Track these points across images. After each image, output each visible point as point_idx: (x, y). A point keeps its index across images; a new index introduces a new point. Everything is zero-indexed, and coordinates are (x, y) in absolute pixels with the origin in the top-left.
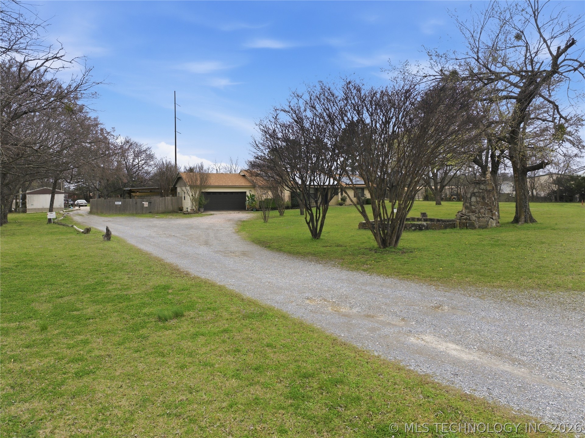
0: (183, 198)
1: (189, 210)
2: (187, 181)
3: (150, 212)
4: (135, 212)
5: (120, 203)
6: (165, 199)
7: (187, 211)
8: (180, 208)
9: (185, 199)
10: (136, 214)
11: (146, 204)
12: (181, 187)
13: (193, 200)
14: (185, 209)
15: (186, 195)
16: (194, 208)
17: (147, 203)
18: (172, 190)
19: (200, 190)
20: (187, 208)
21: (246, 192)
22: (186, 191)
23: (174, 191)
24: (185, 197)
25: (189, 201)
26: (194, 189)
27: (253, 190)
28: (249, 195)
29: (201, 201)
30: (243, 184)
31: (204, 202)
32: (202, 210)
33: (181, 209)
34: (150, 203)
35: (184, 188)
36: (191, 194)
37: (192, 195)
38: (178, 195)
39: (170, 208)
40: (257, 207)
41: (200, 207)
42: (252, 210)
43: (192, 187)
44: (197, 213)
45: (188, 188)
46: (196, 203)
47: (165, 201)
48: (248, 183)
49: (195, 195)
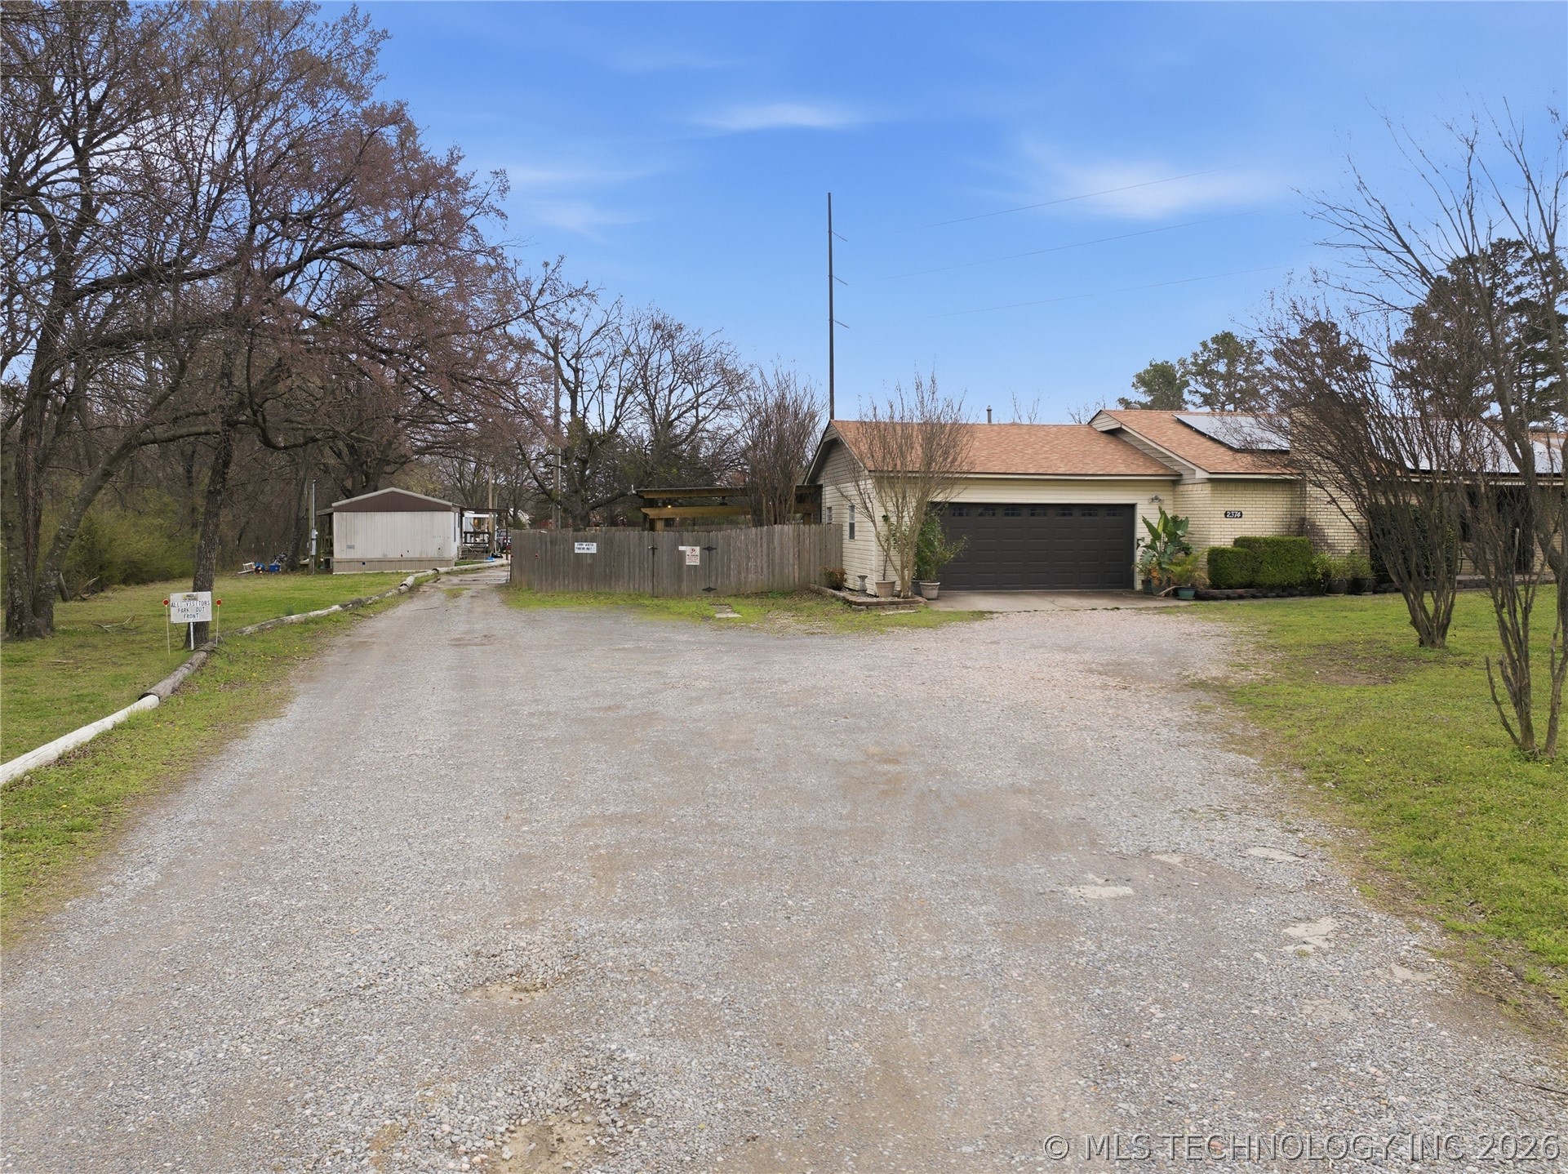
0: (847, 529)
1: (871, 588)
2: (864, 448)
3: (709, 590)
4: (648, 588)
5: (593, 548)
6: (771, 536)
7: (863, 591)
8: (831, 574)
9: (852, 535)
10: (654, 596)
11: (692, 555)
12: (836, 483)
13: (892, 538)
14: (852, 581)
15: (858, 517)
16: (893, 576)
17: (697, 549)
18: (800, 499)
19: (925, 494)
20: (863, 578)
21: (1132, 507)
22: (857, 501)
23: (809, 502)
24: (852, 526)
25: (874, 546)
26: (892, 488)
27: (1166, 496)
28: (1155, 520)
29: (930, 543)
30: (1122, 469)
31: (944, 551)
32: (932, 588)
33: (837, 582)
34: (709, 549)
35: (850, 489)
36: (879, 513)
37: (886, 518)
38: (825, 519)
39: (793, 573)
40: (1202, 576)
41: (920, 576)
42: (1175, 595)
43: (885, 479)
44: (907, 603)
45: (868, 485)
46: (901, 552)
47: (770, 541)
48: (1141, 461)
49: (900, 518)
